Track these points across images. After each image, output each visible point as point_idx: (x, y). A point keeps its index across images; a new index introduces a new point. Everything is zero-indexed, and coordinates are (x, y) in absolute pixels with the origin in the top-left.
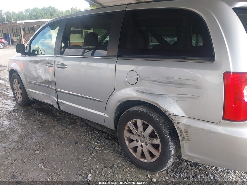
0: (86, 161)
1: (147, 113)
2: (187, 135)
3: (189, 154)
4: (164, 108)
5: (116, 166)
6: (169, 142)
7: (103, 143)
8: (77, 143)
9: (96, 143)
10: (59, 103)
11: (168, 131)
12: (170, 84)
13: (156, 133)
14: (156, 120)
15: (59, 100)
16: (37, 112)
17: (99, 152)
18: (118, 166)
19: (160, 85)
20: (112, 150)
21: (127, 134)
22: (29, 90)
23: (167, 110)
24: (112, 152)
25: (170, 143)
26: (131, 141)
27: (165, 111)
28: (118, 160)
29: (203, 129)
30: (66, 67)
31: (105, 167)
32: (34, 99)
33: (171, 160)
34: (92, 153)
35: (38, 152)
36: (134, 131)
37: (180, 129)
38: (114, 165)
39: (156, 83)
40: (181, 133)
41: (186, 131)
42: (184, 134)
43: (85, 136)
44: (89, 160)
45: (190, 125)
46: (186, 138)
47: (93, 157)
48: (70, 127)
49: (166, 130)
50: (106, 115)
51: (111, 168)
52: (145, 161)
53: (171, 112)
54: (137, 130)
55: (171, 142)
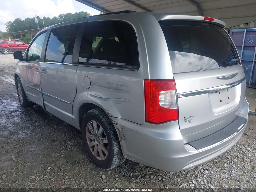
0: (54, 156)
1: (98, 115)
2: (123, 135)
3: (127, 153)
4: (107, 110)
5: (76, 162)
6: (113, 141)
7: (76, 143)
8: (54, 141)
9: (70, 142)
10: (45, 105)
11: (112, 132)
12: (110, 89)
13: (105, 134)
14: (103, 121)
15: (45, 102)
16: (34, 113)
17: (68, 150)
18: (79, 163)
19: (105, 90)
20: (81, 149)
21: (88, 134)
22: (27, 92)
23: (108, 112)
24: (80, 151)
25: (113, 143)
26: (91, 140)
27: (108, 113)
28: (82, 158)
29: (133, 130)
30: (47, 72)
31: (67, 162)
32: (31, 101)
33: (116, 158)
34: (62, 150)
35: (17, 146)
36: (92, 131)
37: (118, 130)
38: (75, 161)
39: (102, 88)
40: (119, 133)
41: (123, 132)
42: (121, 134)
43: (63, 136)
44: (56, 156)
45: (125, 126)
46: (123, 137)
47: (62, 153)
48: (55, 127)
49: (111, 131)
50: (73, 117)
51: (72, 164)
52: (100, 159)
53: (112, 114)
54: (93, 130)
55: (114, 141)
